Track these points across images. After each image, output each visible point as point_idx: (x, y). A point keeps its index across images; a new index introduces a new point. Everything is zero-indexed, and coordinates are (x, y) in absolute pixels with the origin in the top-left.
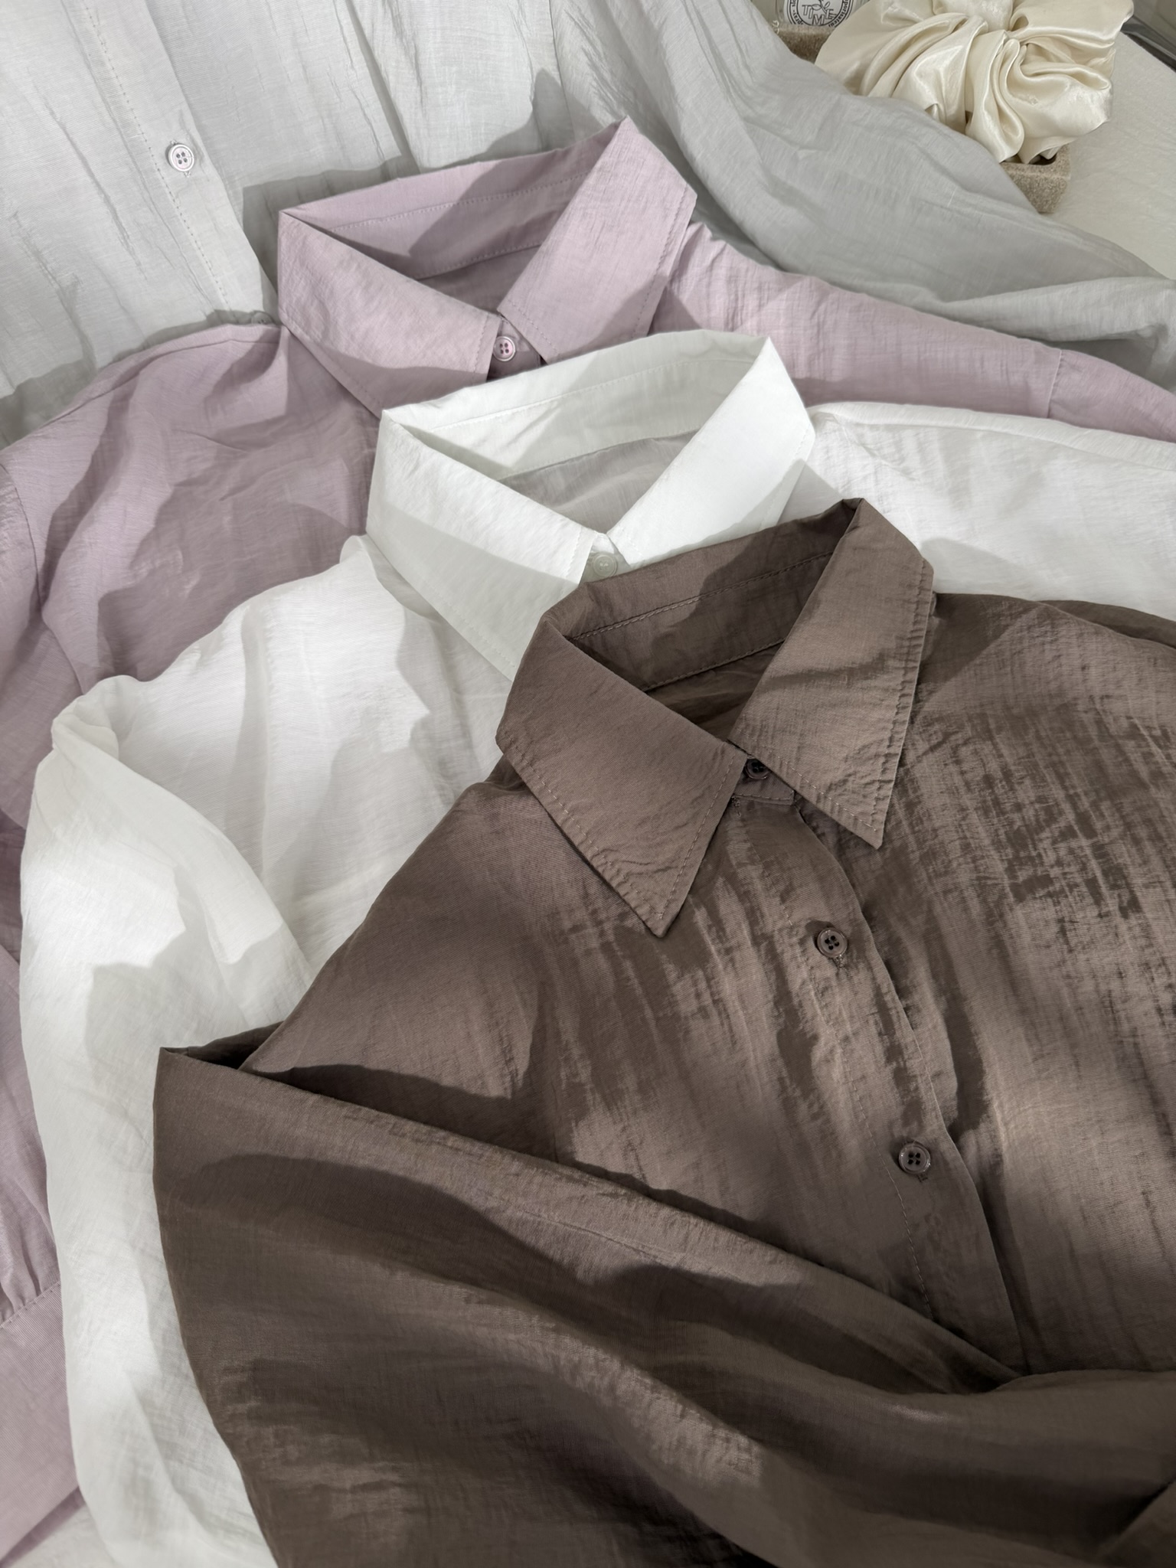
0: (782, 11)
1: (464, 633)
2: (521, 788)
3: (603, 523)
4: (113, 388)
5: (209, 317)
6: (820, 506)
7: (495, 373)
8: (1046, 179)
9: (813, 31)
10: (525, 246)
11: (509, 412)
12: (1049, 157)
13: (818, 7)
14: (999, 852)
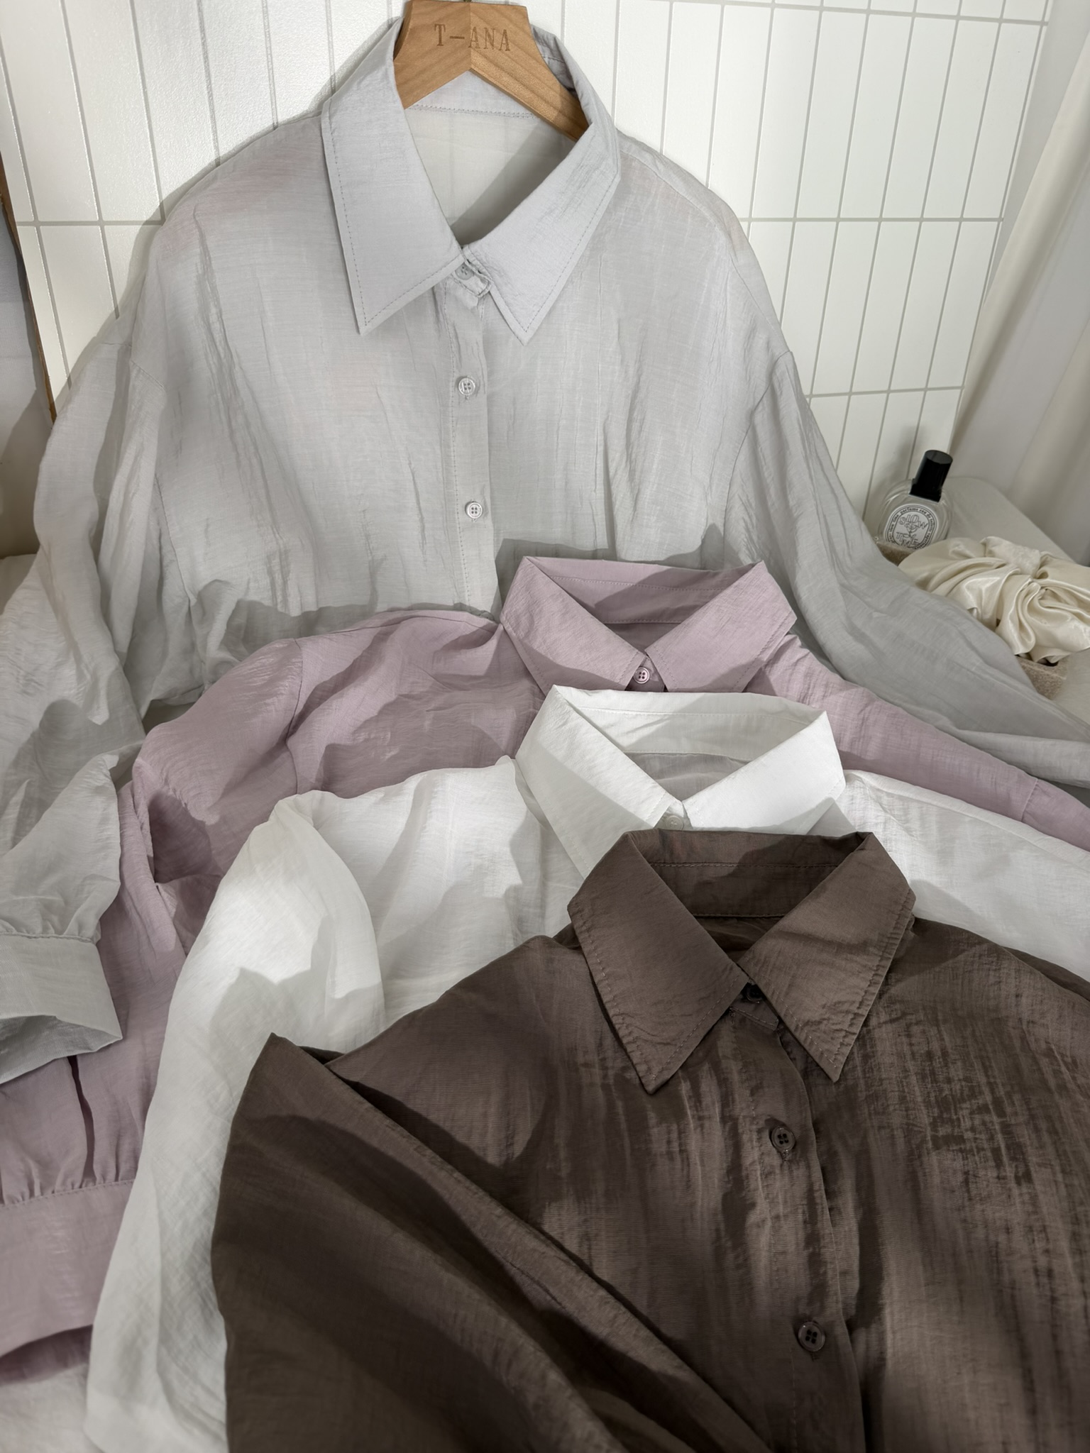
0: (882, 533)
1: (562, 839)
2: (578, 949)
3: (682, 794)
4: (381, 626)
5: (455, 605)
6: (839, 833)
7: (630, 688)
8: (1048, 675)
9: (901, 549)
10: (672, 622)
11: (634, 713)
12: (1053, 661)
13: (907, 536)
14: (928, 1109)
